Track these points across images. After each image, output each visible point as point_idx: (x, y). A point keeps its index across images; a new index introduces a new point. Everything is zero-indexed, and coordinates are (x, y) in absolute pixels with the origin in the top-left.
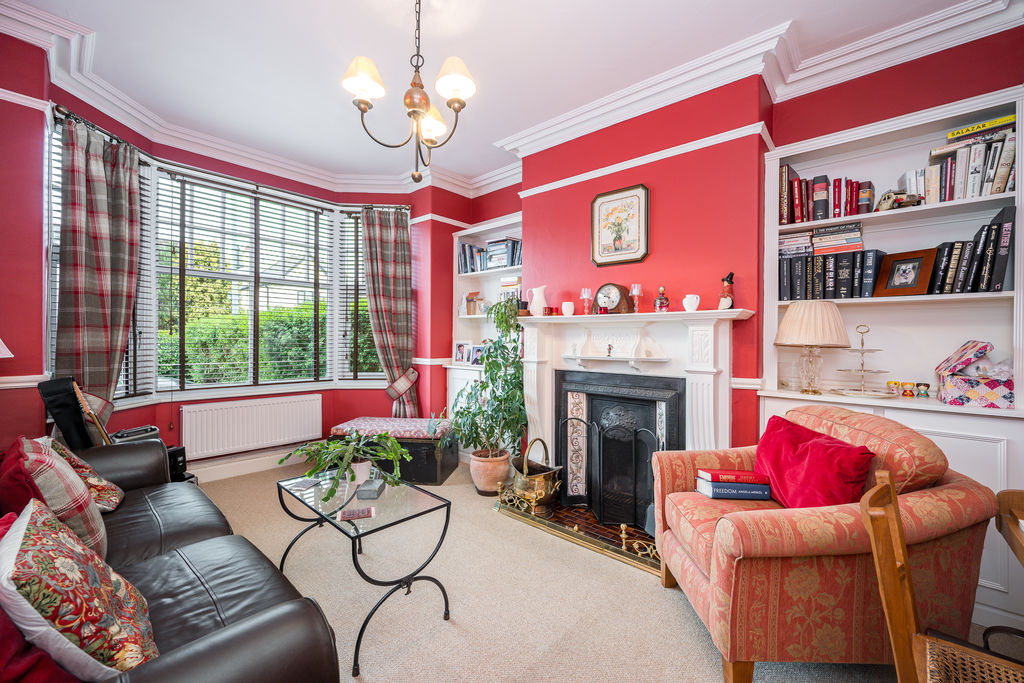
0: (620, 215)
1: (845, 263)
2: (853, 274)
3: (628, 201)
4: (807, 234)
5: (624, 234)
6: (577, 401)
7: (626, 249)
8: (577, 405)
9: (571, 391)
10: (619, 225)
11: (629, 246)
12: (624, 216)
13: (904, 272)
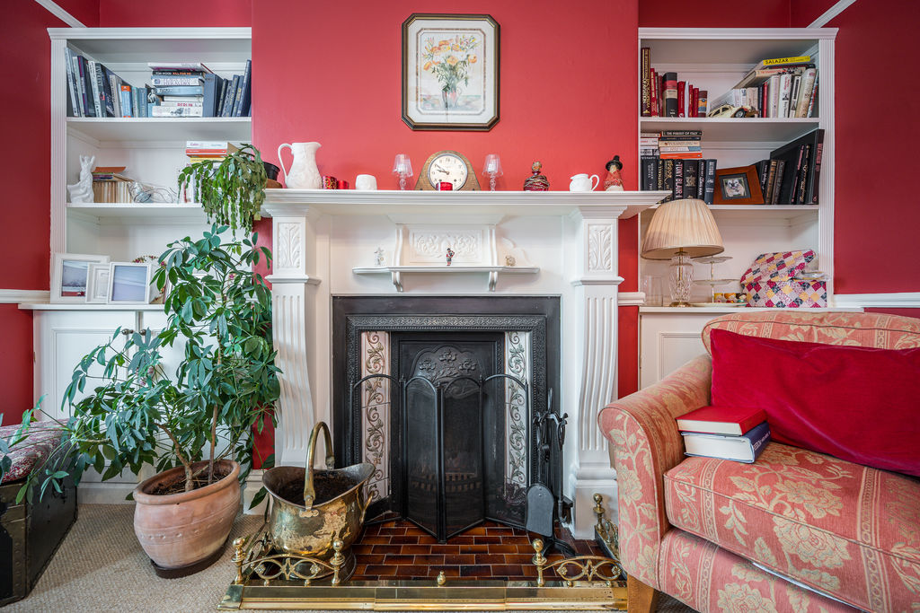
0: (454, 54)
1: (691, 170)
2: (697, 182)
3: (468, 36)
4: (656, 135)
5: (460, 84)
6: (375, 346)
7: (462, 108)
8: (375, 353)
9: (366, 331)
10: (453, 69)
11: (468, 103)
12: (460, 56)
13: (733, 185)
